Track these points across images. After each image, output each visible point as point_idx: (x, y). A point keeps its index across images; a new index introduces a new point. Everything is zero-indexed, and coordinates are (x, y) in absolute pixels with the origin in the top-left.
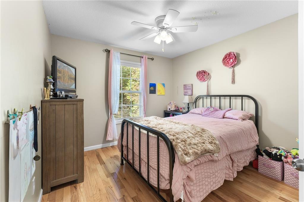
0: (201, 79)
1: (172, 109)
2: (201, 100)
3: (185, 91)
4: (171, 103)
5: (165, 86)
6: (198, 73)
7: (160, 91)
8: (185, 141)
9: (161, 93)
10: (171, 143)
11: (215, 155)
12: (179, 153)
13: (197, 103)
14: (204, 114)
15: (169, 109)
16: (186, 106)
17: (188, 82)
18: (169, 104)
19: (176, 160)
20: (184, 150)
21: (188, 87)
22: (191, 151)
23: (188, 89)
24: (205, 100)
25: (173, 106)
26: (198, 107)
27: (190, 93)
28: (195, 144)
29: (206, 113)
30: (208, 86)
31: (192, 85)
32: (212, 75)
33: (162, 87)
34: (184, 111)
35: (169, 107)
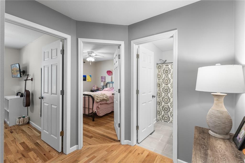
0: (108, 75)
1: (95, 89)
2: (109, 84)
3: (102, 80)
4: (94, 86)
5: (91, 77)
6: (107, 71)
7: (88, 79)
8: (97, 97)
9: (89, 81)
10: (93, 97)
11: (107, 101)
12: (95, 99)
13: (107, 86)
14: (109, 90)
15: (94, 89)
16: (102, 87)
17: (103, 75)
18: (93, 87)
19: (95, 102)
20: (97, 99)
21: (103, 78)
22: (99, 99)
23: (103, 79)
24: (110, 84)
25: (96, 87)
26: (108, 87)
27: (104, 81)
28: (101, 97)
29: (110, 90)
30: (111, 78)
31: (105, 77)
32: (113, 73)
33: (90, 77)
34: (101, 90)
35: (93, 88)
